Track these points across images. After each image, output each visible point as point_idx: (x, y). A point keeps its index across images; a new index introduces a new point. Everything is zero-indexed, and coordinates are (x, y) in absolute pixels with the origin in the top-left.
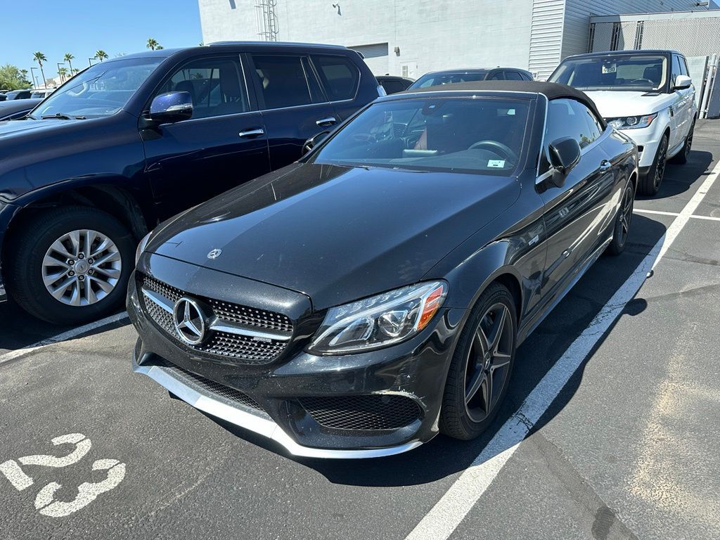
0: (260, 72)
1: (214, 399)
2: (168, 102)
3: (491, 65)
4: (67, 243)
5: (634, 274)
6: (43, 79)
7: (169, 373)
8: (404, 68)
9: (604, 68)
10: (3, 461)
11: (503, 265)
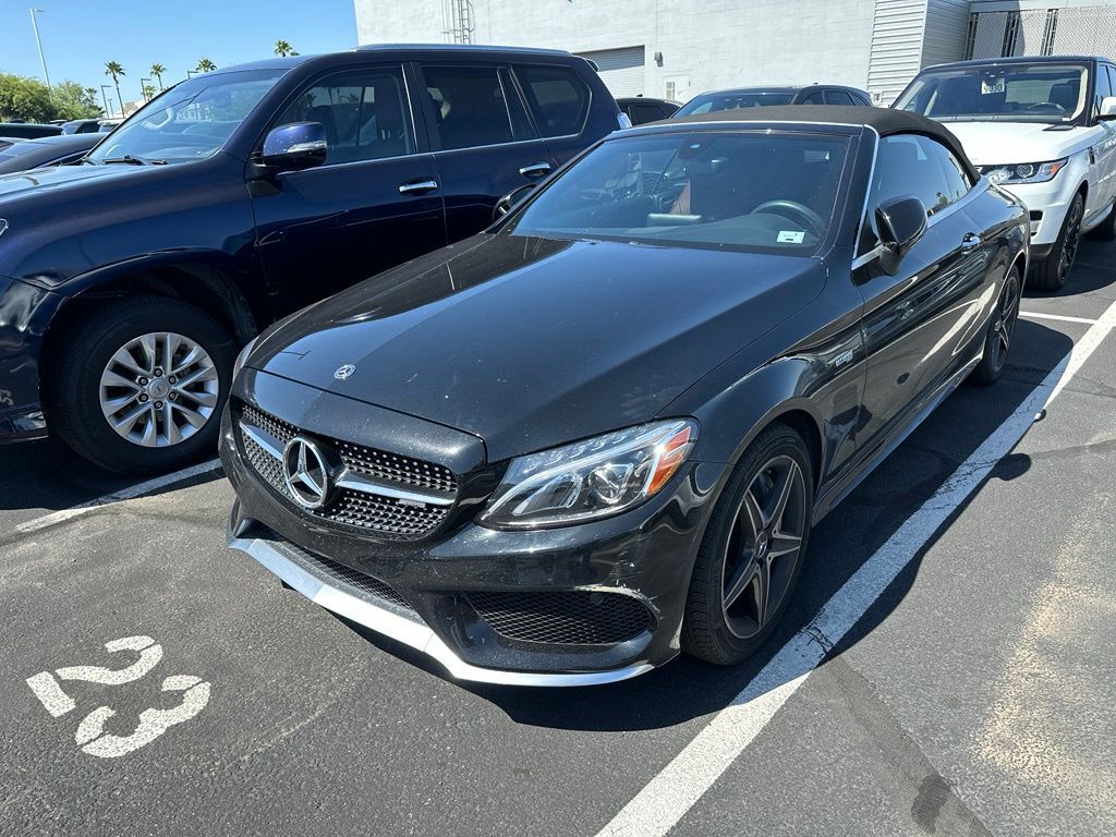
0: (436, 94)
1: (344, 591)
2: (290, 138)
3: (805, 81)
4: (136, 351)
5: (1014, 415)
7: (278, 550)
8: (669, 85)
9: (984, 85)
10: (34, 674)
11: (792, 395)
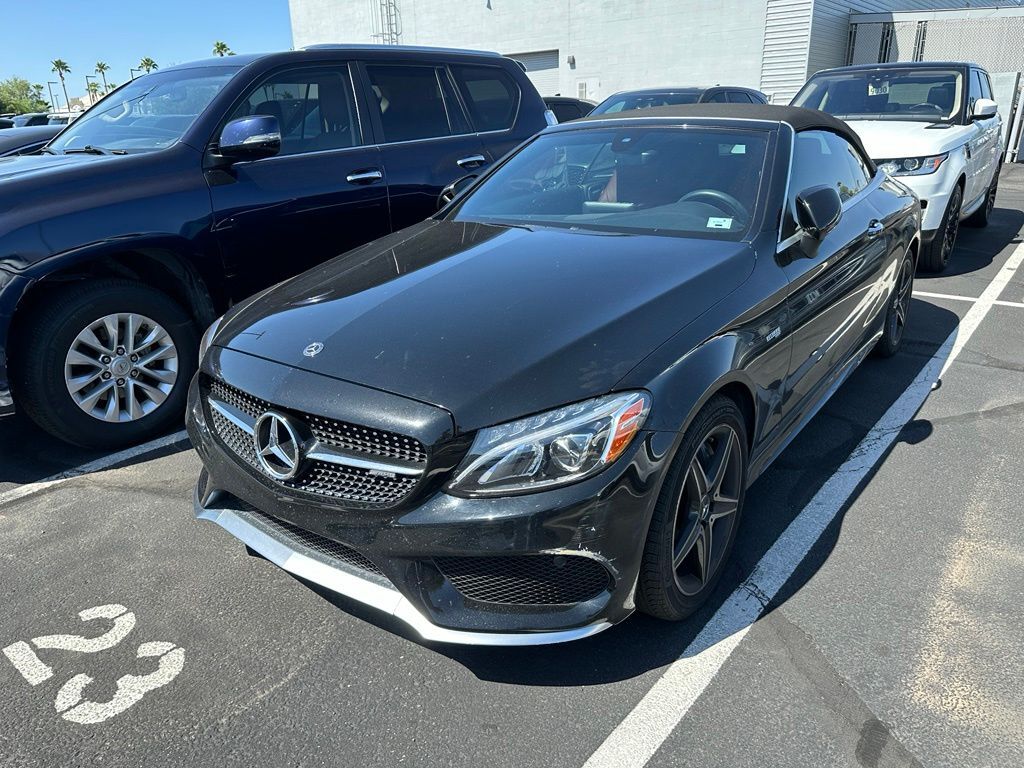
0: (376, 89)
1: (312, 557)
2: (245, 131)
4: (101, 333)
5: (913, 384)
6: (65, 98)
7: (246, 519)
8: (581, 86)
9: (871, 87)
10: (10, 644)
11: (729, 369)
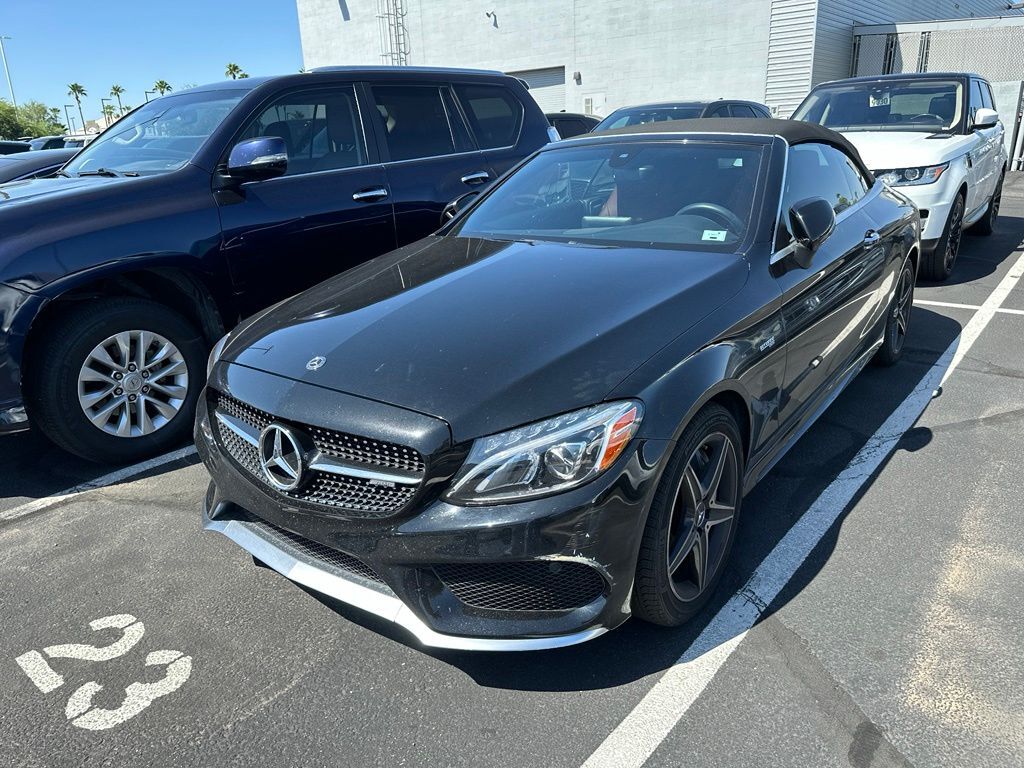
0: (382, 109)
1: (315, 566)
2: (253, 151)
3: (710, 96)
4: (112, 350)
5: (914, 392)
6: (81, 121)
7: (252, 530)
8: (587, 101)
9: (871, 99)
10: (23, 653)
11: (722, 378)
